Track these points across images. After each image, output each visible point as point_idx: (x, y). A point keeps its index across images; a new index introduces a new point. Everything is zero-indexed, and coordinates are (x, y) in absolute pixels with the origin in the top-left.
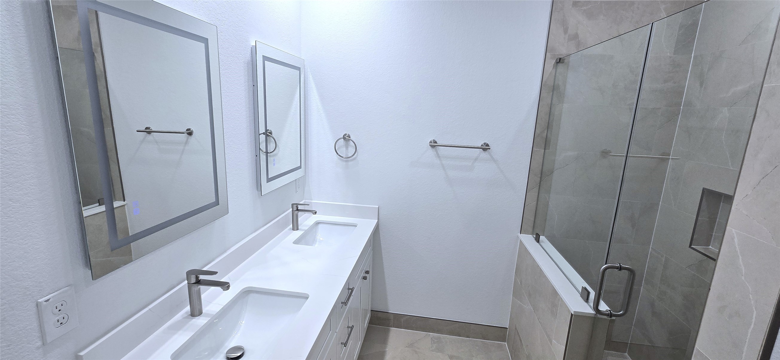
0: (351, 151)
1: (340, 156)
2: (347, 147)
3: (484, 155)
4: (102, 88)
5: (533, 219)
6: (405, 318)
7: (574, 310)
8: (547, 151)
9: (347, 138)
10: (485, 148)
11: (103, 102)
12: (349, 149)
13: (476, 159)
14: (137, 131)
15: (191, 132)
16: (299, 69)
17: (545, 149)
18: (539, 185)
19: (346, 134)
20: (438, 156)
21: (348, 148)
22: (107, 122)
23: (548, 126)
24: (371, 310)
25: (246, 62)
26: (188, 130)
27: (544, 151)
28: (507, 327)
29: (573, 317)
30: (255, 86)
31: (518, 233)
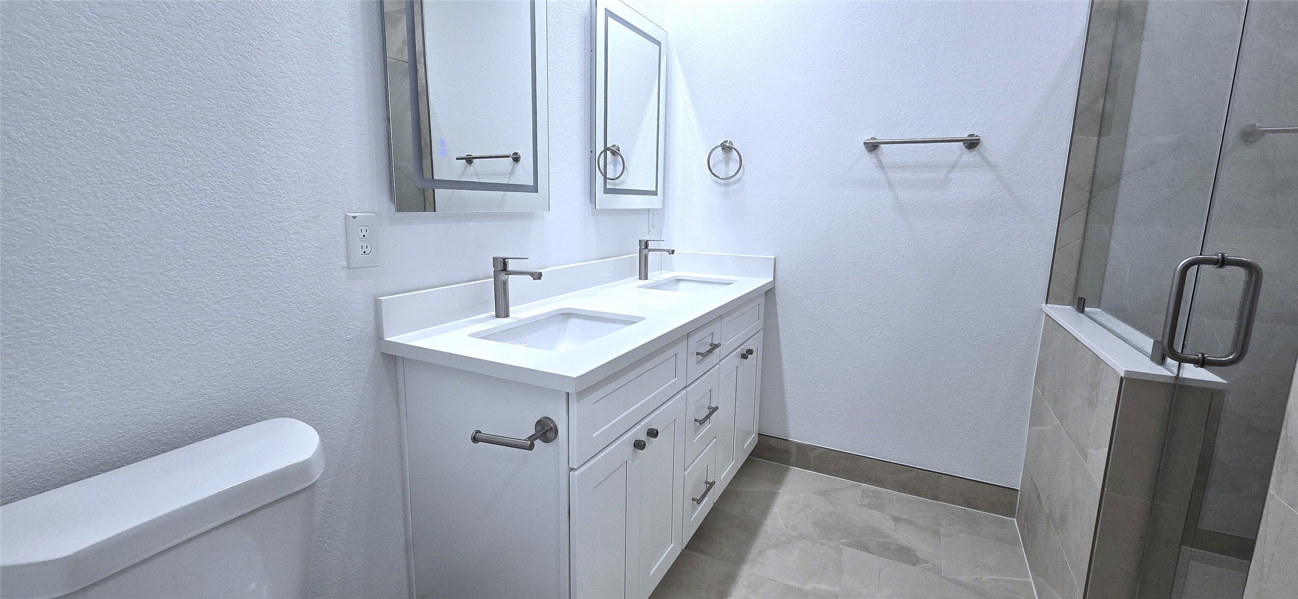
0: (734, 166)
1: (713, 174)
2: (727, 161)
3: (970, 157)
4: (422, 108)
5: (1073, 275)
6: (818, 452)
7: (1125, 369)
8: (1103, 138)
9: (727, 148)
10: (972, 144)
11: (424, 125)
12: (731, 165)
13: (953, 166)
14: (457, 159)
15: (518, 157)
16: (658, 43)
17: (1100, 135)
18: (1086, 206)
19: (726, 142)
20: (881, 166)
21: (729, 163)
22: (426, 151)
23: (1107, 90)
24: (759, 434)
25: (583, 16)
26: (514, 154)
27: (1099, 139)
28: (1019, 489)
29: (1124, 382)
30: (593, 51)
31: (1042, 303)
